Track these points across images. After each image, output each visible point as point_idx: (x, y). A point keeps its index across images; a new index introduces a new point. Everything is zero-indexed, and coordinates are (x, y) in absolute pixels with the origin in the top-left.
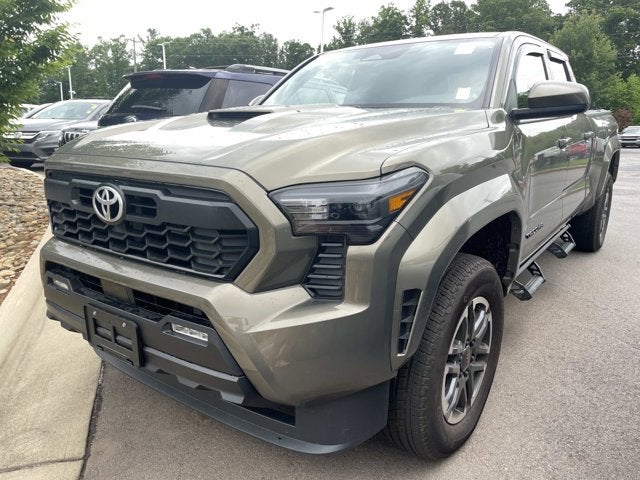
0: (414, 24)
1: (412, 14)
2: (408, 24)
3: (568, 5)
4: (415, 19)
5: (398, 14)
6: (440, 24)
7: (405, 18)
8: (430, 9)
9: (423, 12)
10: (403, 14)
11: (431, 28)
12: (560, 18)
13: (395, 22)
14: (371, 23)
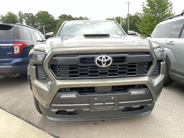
0: (19, 18)
1: (18, 15)
2: (17, 17)
3: (58, 17)
4: (19, 16)
5: (14, 14)
6: (27, 19)
7: (16, 16)
8: (23, 14)
9: (21, 15)
10: (15, 15)
11: (25, 19)
12: (57, 20)
13: (13, 16)
14: (5, 16)
